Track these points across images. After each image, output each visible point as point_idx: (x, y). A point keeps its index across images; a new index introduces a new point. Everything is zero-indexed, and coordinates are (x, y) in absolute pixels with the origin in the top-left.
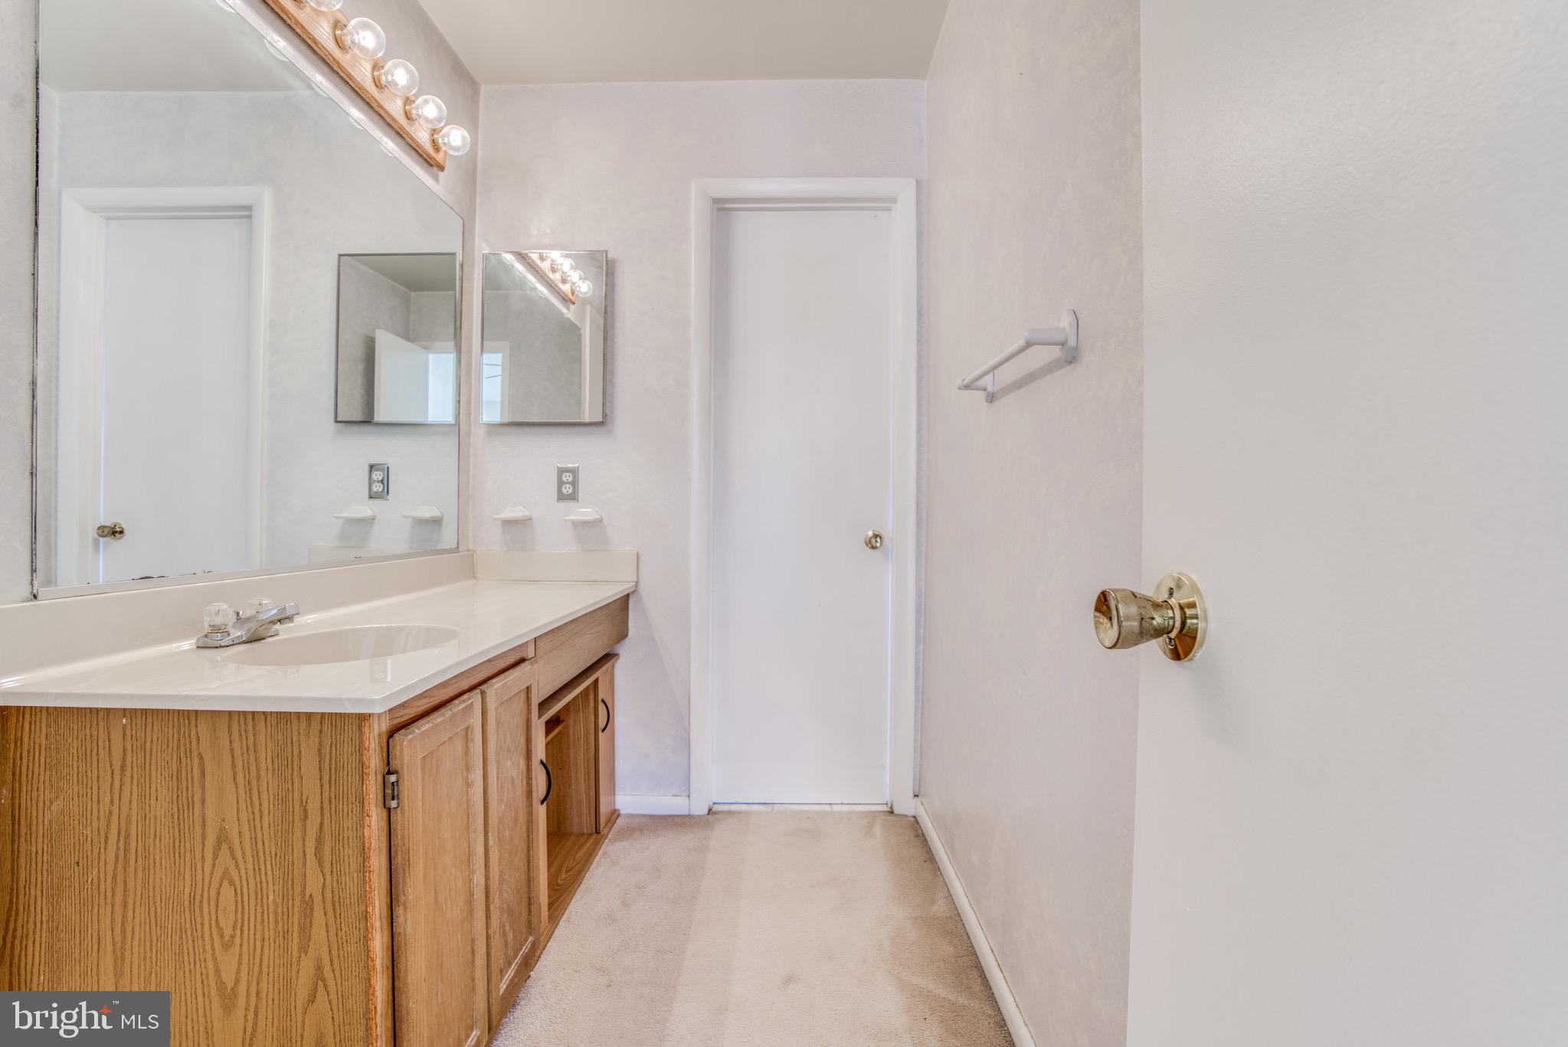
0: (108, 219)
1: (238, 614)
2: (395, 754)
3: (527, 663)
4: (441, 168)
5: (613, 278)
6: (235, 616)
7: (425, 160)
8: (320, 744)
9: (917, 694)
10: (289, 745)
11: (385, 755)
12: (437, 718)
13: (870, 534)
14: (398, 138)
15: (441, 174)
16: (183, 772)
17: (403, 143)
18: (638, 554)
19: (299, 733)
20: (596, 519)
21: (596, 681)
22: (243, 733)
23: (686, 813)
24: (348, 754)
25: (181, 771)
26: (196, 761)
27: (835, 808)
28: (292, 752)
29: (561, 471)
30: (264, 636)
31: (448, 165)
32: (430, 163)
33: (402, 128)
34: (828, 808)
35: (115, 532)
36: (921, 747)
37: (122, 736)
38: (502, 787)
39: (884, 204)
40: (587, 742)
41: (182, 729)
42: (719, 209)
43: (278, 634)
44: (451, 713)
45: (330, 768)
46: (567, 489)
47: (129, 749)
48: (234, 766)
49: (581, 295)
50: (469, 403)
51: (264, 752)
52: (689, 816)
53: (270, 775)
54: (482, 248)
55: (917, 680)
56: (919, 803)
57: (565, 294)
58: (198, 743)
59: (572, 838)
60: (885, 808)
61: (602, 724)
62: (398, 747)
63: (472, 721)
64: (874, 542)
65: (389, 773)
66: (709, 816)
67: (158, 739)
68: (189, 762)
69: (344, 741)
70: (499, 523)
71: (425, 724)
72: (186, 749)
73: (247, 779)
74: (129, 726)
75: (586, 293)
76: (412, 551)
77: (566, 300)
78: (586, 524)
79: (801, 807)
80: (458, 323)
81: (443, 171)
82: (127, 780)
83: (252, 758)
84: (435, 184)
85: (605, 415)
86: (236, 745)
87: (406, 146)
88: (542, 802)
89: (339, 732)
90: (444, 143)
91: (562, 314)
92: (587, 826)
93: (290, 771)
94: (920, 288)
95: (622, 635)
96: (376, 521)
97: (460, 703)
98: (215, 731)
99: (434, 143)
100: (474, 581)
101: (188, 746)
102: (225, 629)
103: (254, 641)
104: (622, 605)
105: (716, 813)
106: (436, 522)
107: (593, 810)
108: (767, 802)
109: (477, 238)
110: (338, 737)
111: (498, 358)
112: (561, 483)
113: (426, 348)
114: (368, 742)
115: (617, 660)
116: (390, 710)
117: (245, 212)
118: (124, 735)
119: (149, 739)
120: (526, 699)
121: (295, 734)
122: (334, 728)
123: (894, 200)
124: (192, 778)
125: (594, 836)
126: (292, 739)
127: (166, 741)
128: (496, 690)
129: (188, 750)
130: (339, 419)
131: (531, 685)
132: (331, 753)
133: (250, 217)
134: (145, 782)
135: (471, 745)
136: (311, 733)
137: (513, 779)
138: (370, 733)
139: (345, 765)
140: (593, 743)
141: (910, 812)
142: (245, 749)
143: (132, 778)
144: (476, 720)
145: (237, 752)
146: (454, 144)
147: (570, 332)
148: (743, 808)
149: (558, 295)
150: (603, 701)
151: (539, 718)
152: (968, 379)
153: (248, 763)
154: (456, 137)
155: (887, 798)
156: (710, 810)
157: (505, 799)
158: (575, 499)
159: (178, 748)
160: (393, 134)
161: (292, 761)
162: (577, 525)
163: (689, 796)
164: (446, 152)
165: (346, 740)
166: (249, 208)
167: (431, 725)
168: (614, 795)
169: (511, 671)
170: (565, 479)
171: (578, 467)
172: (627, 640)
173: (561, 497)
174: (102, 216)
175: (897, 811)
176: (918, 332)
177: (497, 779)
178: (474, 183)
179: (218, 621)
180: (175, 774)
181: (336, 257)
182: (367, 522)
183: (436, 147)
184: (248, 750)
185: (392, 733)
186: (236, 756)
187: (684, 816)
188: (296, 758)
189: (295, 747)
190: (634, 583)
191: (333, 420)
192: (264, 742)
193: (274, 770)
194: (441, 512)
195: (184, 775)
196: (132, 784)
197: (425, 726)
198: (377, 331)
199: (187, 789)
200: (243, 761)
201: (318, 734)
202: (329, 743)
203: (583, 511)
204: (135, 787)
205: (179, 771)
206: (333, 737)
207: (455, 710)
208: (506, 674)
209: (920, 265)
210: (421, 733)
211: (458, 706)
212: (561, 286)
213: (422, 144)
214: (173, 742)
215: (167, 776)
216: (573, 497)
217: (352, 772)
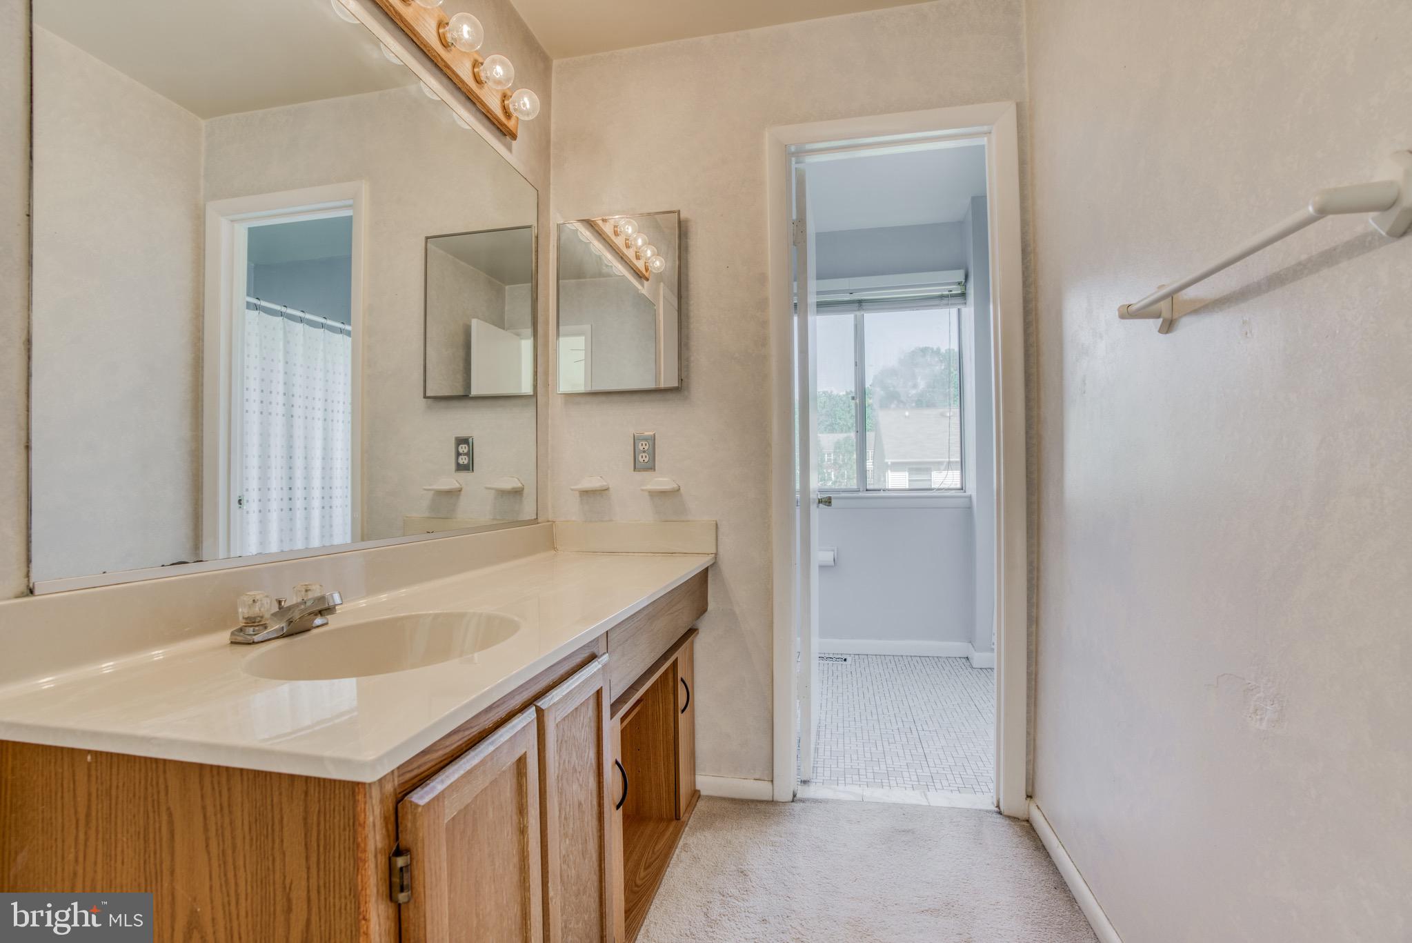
1: (280, 602)
2: (406, 826)
4: (514, 137)
5: (687, 239)
6: (277, 605)
7: (498, 128)
8: (306, 811)
10: (269, 807)
11: (392, 825)
14: (469, 104)
15: (514, 143)
16: (151, 830)
17: (474, 109)
18: (717, 524)
19: (280, 794)
20: (673, 488)
21: (675, 663)
22: (216, 787)
23: (771, 799)
24: (339, 827)
25: (148, 828)
26: (165, 817)
28: (273, 817)
29: (637, 439)
30: (310, 627)
31: (520, 133)
32: (505, 132)
33: (471, 91)
37: (86, 778)
38: (566, 819)
40: (667, 722)
41: (150, 773)
43: (327, 623)
45: (318, 846)
46: (643, 459)
47: (94, 795)
48: (206, 829)
49: (654, 271)
50: (546, 374)
51: (239, 814)
52: (772, 803)
53: (247, 847)
54: (555, 218)
56: (1033, 806)
57: (639, 270)
58: (167, 794)
59: (652, 823)
60: (991, 808)
61: (681, 705)
62: (410, 817)
65: (399, 852)
66: (794, 803)
67: (124, 784)
68: (157, 818)
69: (334, 810)
70: (577, 494)
72: (153, 801)
73: (221, 848)
74: (94, 765)
75: (658, 269)
76: (495, 522)
77: (641, 278)
78: (663, 493)
81: (515, 139)
82: (92, 833)
83: (227, 821)
84: (509, 153)
85: (681, 380)
86: (209, 802)
87: (478, 113)
88: (618, 807)
89: (328, 796)
90: (515, 110)
91: (638, 289)
92: (667, 810)
93: (270, 845)
95: (702, 610)
96: (462, 492)
97: (508, 731)
98: (184, 780)
99: (505, 110)
100: (553, 552)
101: (155, 797)
102: (260, 621)
103: (296, 634)
104: (702, 580)
105: (801, 800)
106: (517, 493)
107: (672, 795)
109: (552, 211)
110: (327, 803)
111: (580, 342)
112: (636, 452)
114: (363, 815)
115: (696, 636)
116: (398, 768)
118: (89, 776)
119: (114, 784)
120: (595, 704)
121: (276, 794)
122: (322, 790)
124: (161, 839)
125: (674, 822)
126: (272, 801)
127: (132, 788)
128: (558, 703)
129: (156, 802)
130: (428, 395)
131: (602, 688)
132: (319, 824)
134: (110, 838)
135: (524, 781)
136: (294, 793)
137: (580, 804)
138: (365, 803)
139: (337, 844)
140: (672, 725)
141: (1022, 814)
142: (218, 808)
143: (97, 831)
144: (529, 750)
145: (210, 810)
146: (524, 109)
148: (831, 795)
149: (632, 271)
150: (682, 680)
151: (611, 717)
152: (1136, 305)
153: (222, 826)
154: (526, 103)
155: (994, 796)
156: (794, 796)
157: (571, 831)
158: (652, 469)
159: (146, 798)
160: (463, 99)
161: (273, 830)
162: (654, 494)
163: (772, 781)
164: (518, 118)
165: (337, 808)
168: (695, 775)
169: (576, 675)
170: (641, 448)
171: (654, 434)
172: (707, 613)
173: (637, 467)
175: (1007, 812)
178: (548, 155)
179: (256, 610)
180: (142, 833)
181: (423, 240)
182: (454, 494)
183: (508, 114)
184: (222, 809)
185: (402, 795)
186: (208, 814)
187: (768, 802)
188: (277, 827)
189: (277, 812)
190: (713, 555)
191: (422, 396)
192: (240, 799)
193: (251, 839)
194: (521, 483)
195: (151, 836)
196: (97, 840)
198: (474, 320)
199: (155, 853)
200: (216, 823)
201: (303, 797)
202: (317, 809)
203: (660, 481)
204: (100, 842)
205: (146, 829)
206: (322, 803)
208: (571, 679)
211: (505, 736)
212: (635, 262)
213: (493, 109)
214: (140, 790)
215: (133, 833)
216: (651, 467)
217: (345, 853)
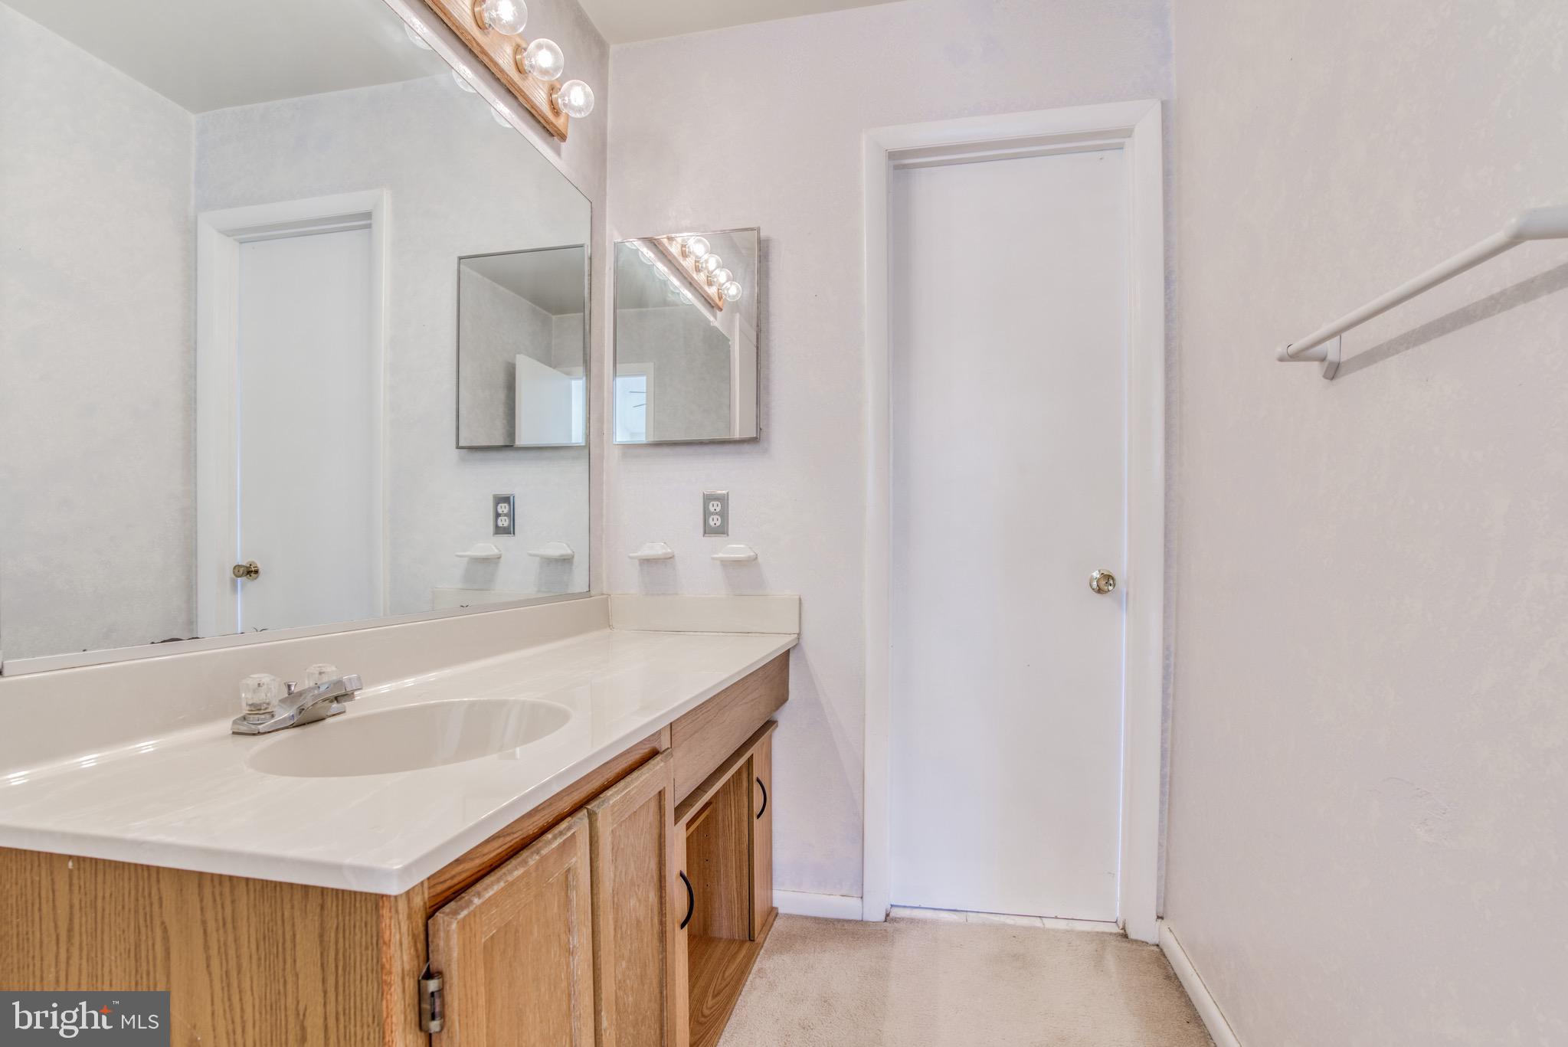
0: (241, 243)
1: (289, 687)
2: (438, 945)
3: (658, 758)
4: (563, 137)
5: (768, 261)
6: (286, 690)
7: (544, 127)
8: (322, 927)
9: (1162, 785)
10: (279, 922)
11: (421, 946)
12: (514, 871)
13: (1096, 574)
15: (563, 145)
16: (143, 947)
17: (515, 104)
18: (800, 600)
19: (293, 907)
20: (749, 557)
21: (750, 760)
22: (218, 899)
23: (859, 918)
24: (361, 946)
25: (140, 945)
26: (159, 933)
27: (1050, 924)
28: (284, 933)
29: (708, 499)
30: (324, 715)
31: (571, 133)
32: (551, 132)
33: (513, 83)
34: (1037, 923)
35: (251, 572)
36: (1168, 853)
37: (67, 887)
38: (621, 938)
39: (1112, 139)
40: (739, 830)
41: (141, 883)
42: (896, 167)
43: (344, 712)
44: (537, 857)
45: (337, 967)
46: (715, 521)
47: (77, 907)
48: (206, 947)
49: (729, 299)
50: (601, 420)
51: (245, 929)
52: (862, 923)
53: (254, 968)
54: (612, 235)
55: (1163, 767)
56: (1165, 929)
57: (711, 298)
58: (161, 906)
59: (721, 946)
60: (1115, 929)
61: (757, 809)
62: (442, 934)
63: (574, 860)
64: (1106, 583)
65: (429, 975)
66: (886, 924)
67: (111, 895)
68: (150, 933)
69: (355, 926)
70: (637, 562)
71: (492, 884)
72: (145, 914)
73: (224, 969)
74: (76, 872)
75: (734, 296)
76: (541, 595)
77: (713, 307)
78: (738, 563)
79: (1003, 919)
80: (587, 327)
81: (565, 140)
82: (75, 950)
83: (231, 938)
84: (557, 158)
85: (759, 429)
86: (210, 915)
88: (682, 926)
89: (347, 911)
90: (565, 105)
91: (710, 322)
92: (738, 931)
93: (281, 965)
94: (1168, 246)
95: (782, 699)
96: (502, 559)
97: (555, 838)
98: (181, 890)
99: (553, 105)
100: (608, 631)
101: (148, 909)
102: (266, 709)
103: (308, 723)
104: (782, 663)
105: (895, 920)
106: (566, 561)
107: (746, 912)
108: (958, 909)
109: (608, 227)
110: (347, 918)
111: (640, 383)
112: (707, 514)
113: (568, 374)
114: (388, 933)
115: (774, 730)
116: (429, 879)
117: (364, 220)
118: (71, 885)
119: (100, 895)
120: (657, 807)
121: (287, 907)
122: (340, 902)
123: (1128, 133)
124: (155, 957)
125: (748, 944)
126: (283, 915)
127: (121, 899)
128: (613, 806)
129: (148, 916)
130: (461, 444)
131: (664, 788)
132: (337, 942)
133: (369, 226)
134: (96, 956)
135: (573, 895)
136: (309, 907)
137: (639, 922)
138: (390, 919)
139: (358, 965)
140: (746, 833)
141: (1151, 938)
142: (221, 923)
143: (81, 948)
144: (580, 859)
145: (211, 925)
146: (576, 104)
147: (717, 343)
148: (929, 914)
149: (702, 299)
150: (758, 781)
151: (676, 824)
152: (1297, 345)
153: (225, 944)
154: (577, 96)
155: (1118, 914)
156: (887, 915)
157: (628, 953)
158: (724, 533)
159: (136, 912)
161: (284, 949)
162: (727, 564)
163: (862, 897)
164: (568, 116)
165: (358, 924)
166: (368, 215)
167: (502, 884)
168: (772, 889)
169: (635, 774)
170: (712, 509)
171: (728, 494)
172: (787, 704)
173: (708, 531)
174: (235, 240)
175: (1132, 935)
176: (1166, 305)
177: (615, 929)
178: (604, 161)
179: (260, 698)
180: (133, 950)
181: (456, 260)
182: (490, 562)
183: (556, 110)
184: (224, 924)
185: (433, 910)
186: (209, 930)
187: (856, 922)
188: (289, 945)
189: (288, 928)
190: (796, 636)
191: (455, 446)
192: (245, 913)
193: (259, 959)
194: (572, 550)
195: (144, 954)
196: (81, 958)
197: (492, 888)
198: (518, 356)
200: (219, 941)
201: (318, 910)
202: (335, 926)
203: (734, 548)
205: (137, 946)
206: (340, 918)
207: (544, 852)
208: (628, 779)
209: (1167, 216)
210: (483, 903)
211: (551, 843)
212: (706, 288)
213: (538, 104)
214: (130, 902)
215: (123, 951)
216: (722, 531)
217: (367, 975)
